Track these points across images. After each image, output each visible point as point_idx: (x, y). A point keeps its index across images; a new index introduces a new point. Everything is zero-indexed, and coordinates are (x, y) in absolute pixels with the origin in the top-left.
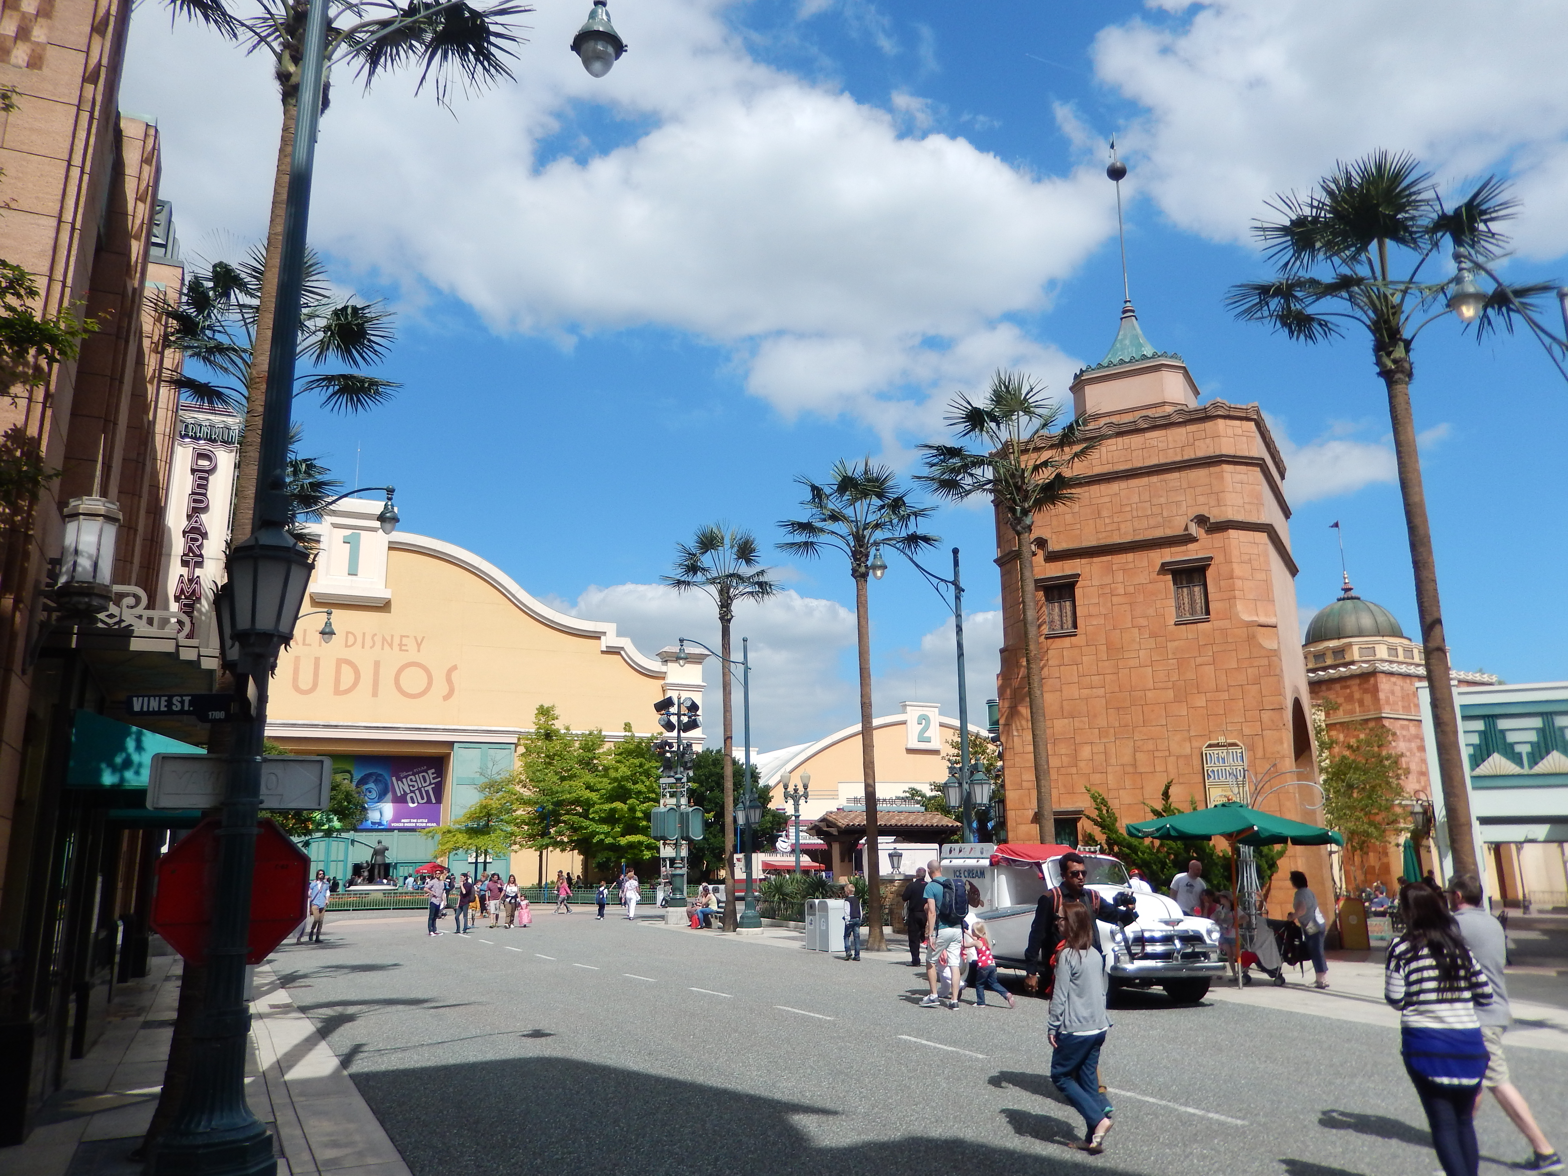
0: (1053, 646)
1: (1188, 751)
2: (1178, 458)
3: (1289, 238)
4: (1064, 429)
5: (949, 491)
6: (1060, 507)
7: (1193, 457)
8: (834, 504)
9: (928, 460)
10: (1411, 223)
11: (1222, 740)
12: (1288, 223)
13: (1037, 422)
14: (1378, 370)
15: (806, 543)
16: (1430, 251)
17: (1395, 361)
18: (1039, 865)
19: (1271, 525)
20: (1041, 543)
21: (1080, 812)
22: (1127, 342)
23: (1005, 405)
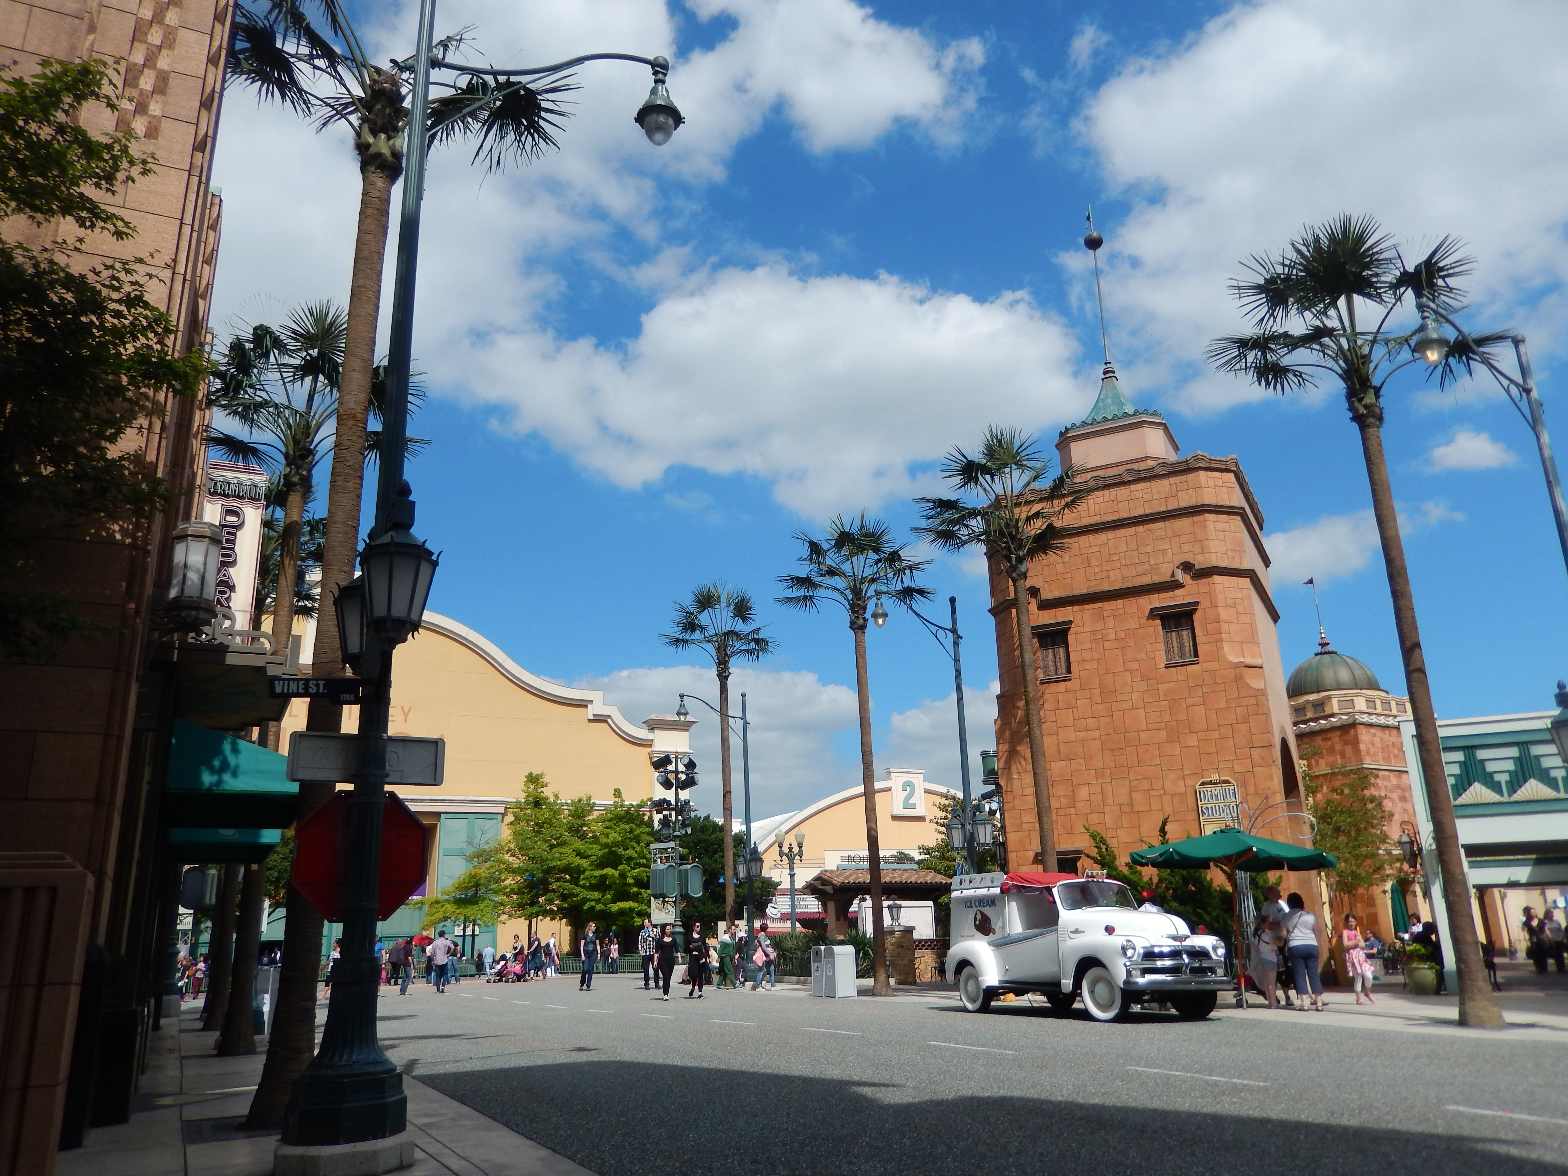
0: (1047, 691)
1: (1182, 789)
2: (1163, 509)
3: (1264, 295)
4: (1054, 480)
5: (946, 542)
6: (1052, 557)
7: (1177, 507)
8: (831, 560)
9: (925, 513)
10: (1376, 279)
11: (1215, 777)
12: (1262, 282)
13: (1027, 476)
14: (1351, 415)
15: (805, 598)
16: (1395, 304)
17: (1366, 407)
18: (1049, 890)
19: (1253, 571)
20: (1034, 592)
21: (1079, 852)
22: (1109, 401)
23: (998, 459)
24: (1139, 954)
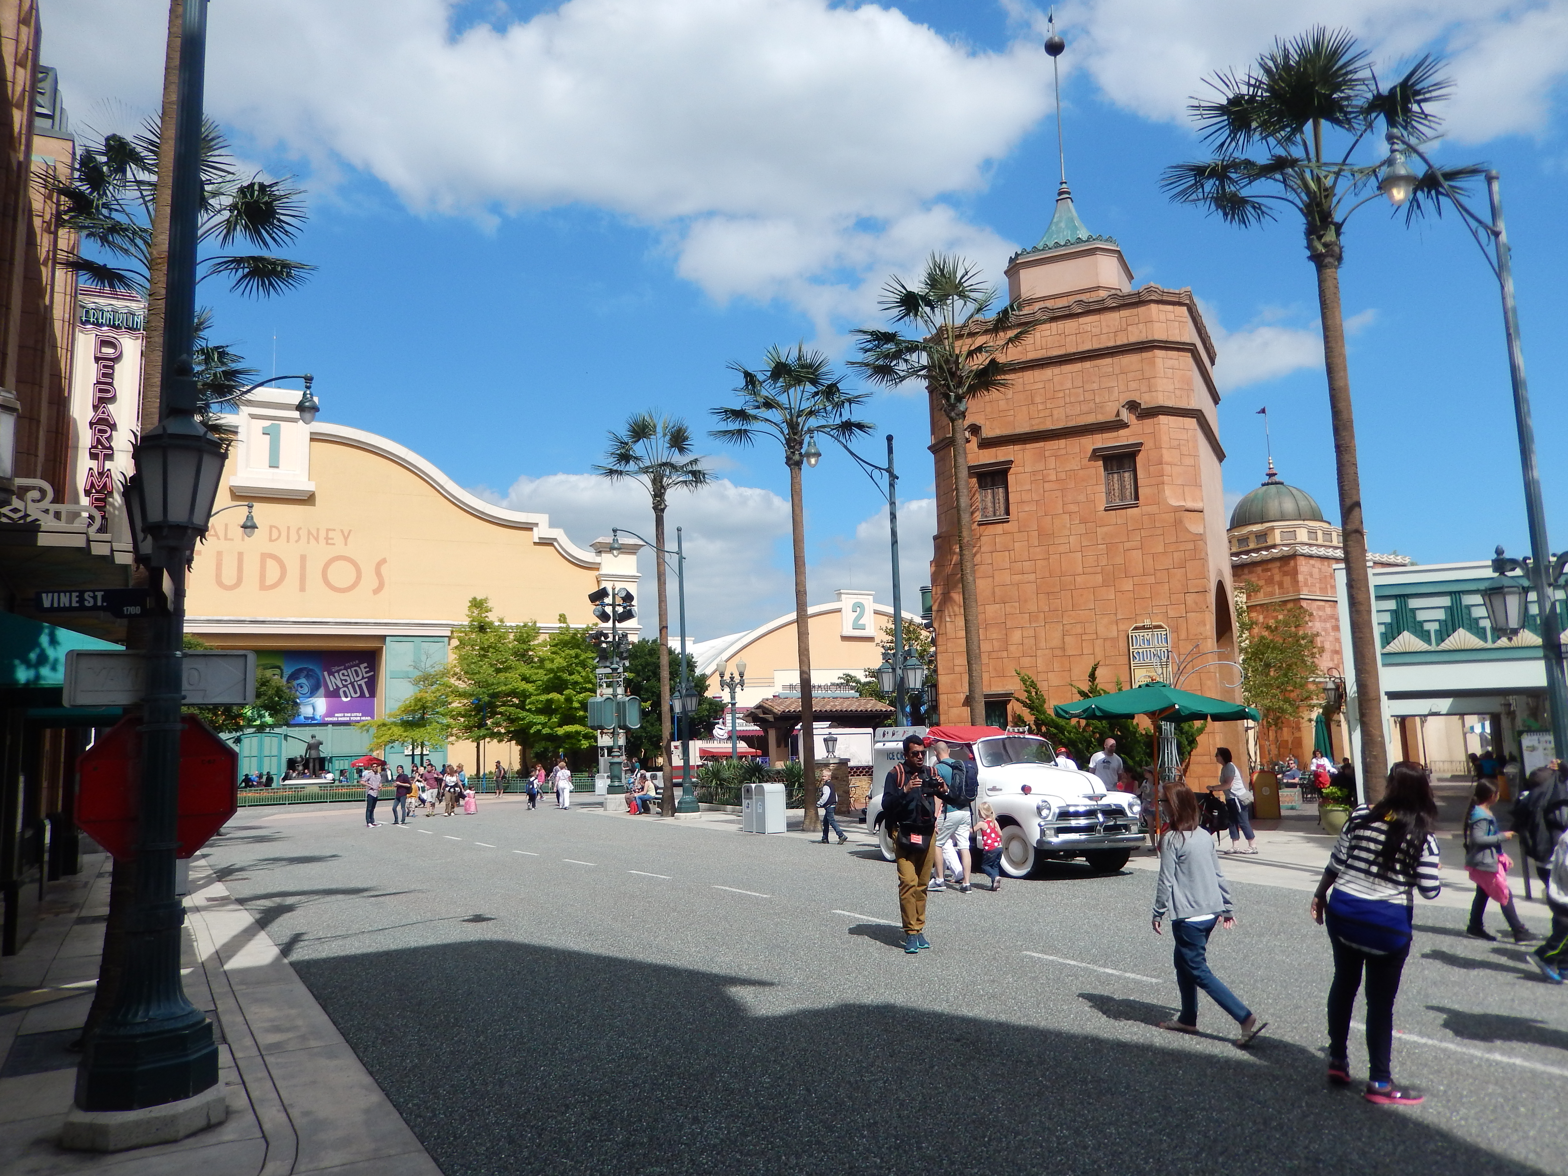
0: (986, 533)
1: (1115, 634)
2: (1111, 344)
3: (1226, 117)
4: (998, 313)
5: (884, 377)
6: (994, 394)
7: (1126, 342)
8: (767, 390)
9: (862, 346)
10: (1346, 103)
11: (1147, 622)
12: (1225, 102)
13: (971, 307)
14: (1308, 253)
15: (739, 431)
16: (1366, 130)
17: (1325, 245)
18: (969, 746)
19: (1200, 411)
20: (975, 429)
21: (1010, 695)
22: (1063, 225)
23: (939, 289)
24: (1054, 814)
